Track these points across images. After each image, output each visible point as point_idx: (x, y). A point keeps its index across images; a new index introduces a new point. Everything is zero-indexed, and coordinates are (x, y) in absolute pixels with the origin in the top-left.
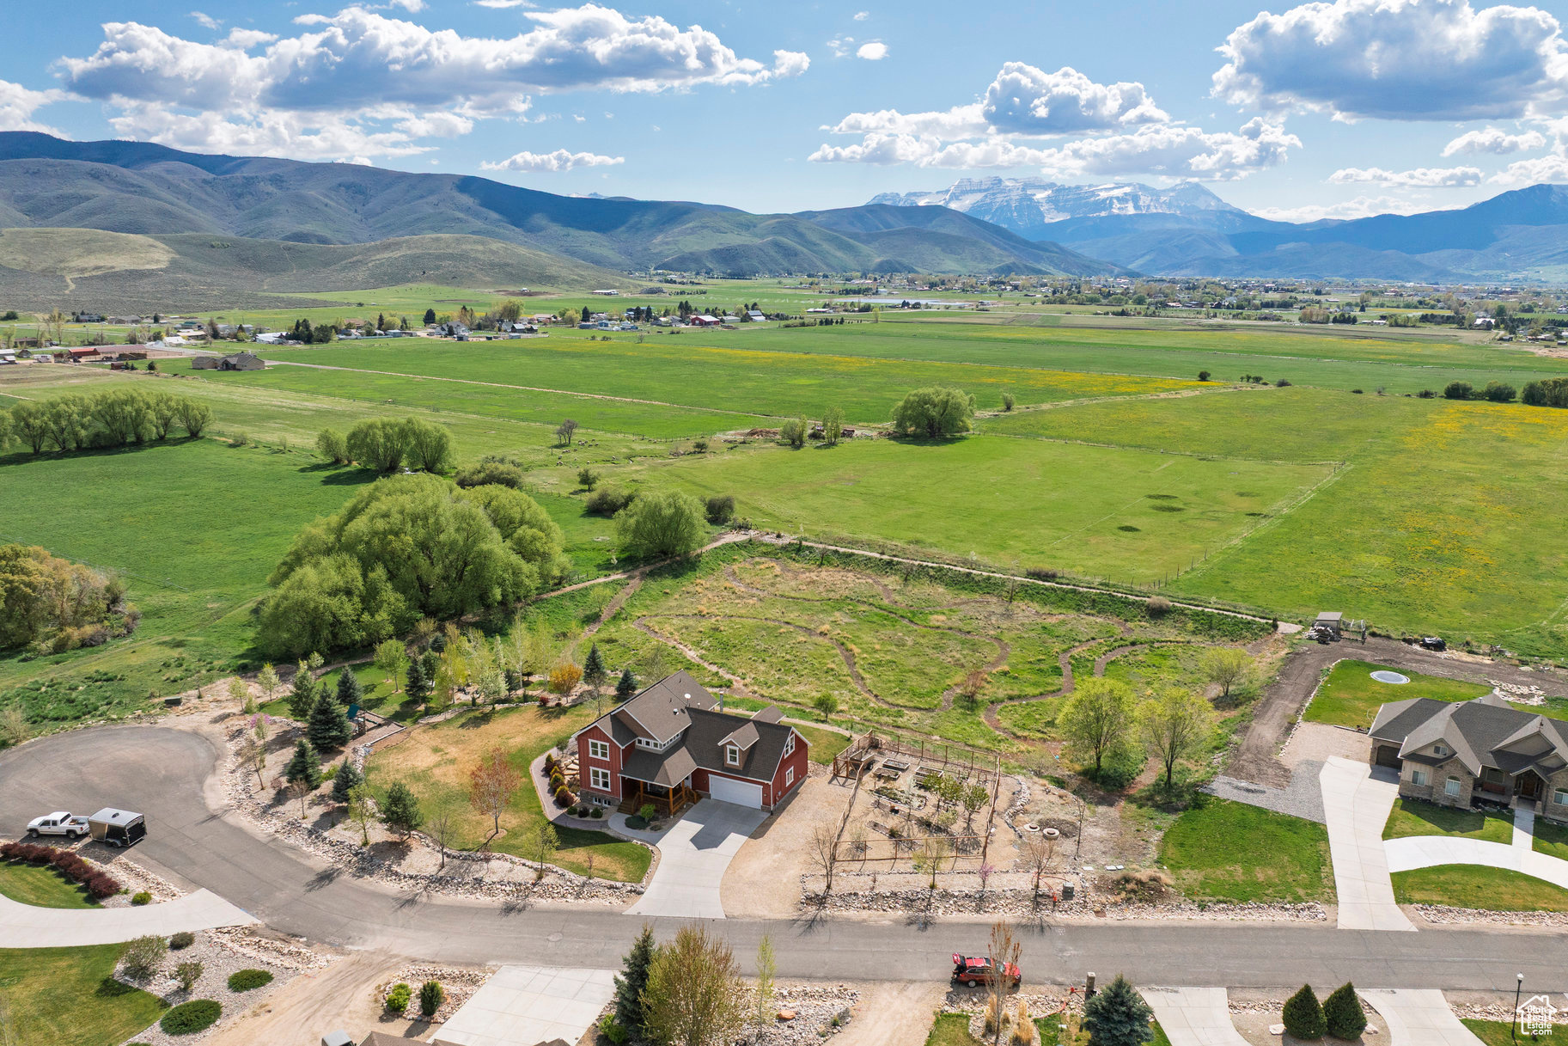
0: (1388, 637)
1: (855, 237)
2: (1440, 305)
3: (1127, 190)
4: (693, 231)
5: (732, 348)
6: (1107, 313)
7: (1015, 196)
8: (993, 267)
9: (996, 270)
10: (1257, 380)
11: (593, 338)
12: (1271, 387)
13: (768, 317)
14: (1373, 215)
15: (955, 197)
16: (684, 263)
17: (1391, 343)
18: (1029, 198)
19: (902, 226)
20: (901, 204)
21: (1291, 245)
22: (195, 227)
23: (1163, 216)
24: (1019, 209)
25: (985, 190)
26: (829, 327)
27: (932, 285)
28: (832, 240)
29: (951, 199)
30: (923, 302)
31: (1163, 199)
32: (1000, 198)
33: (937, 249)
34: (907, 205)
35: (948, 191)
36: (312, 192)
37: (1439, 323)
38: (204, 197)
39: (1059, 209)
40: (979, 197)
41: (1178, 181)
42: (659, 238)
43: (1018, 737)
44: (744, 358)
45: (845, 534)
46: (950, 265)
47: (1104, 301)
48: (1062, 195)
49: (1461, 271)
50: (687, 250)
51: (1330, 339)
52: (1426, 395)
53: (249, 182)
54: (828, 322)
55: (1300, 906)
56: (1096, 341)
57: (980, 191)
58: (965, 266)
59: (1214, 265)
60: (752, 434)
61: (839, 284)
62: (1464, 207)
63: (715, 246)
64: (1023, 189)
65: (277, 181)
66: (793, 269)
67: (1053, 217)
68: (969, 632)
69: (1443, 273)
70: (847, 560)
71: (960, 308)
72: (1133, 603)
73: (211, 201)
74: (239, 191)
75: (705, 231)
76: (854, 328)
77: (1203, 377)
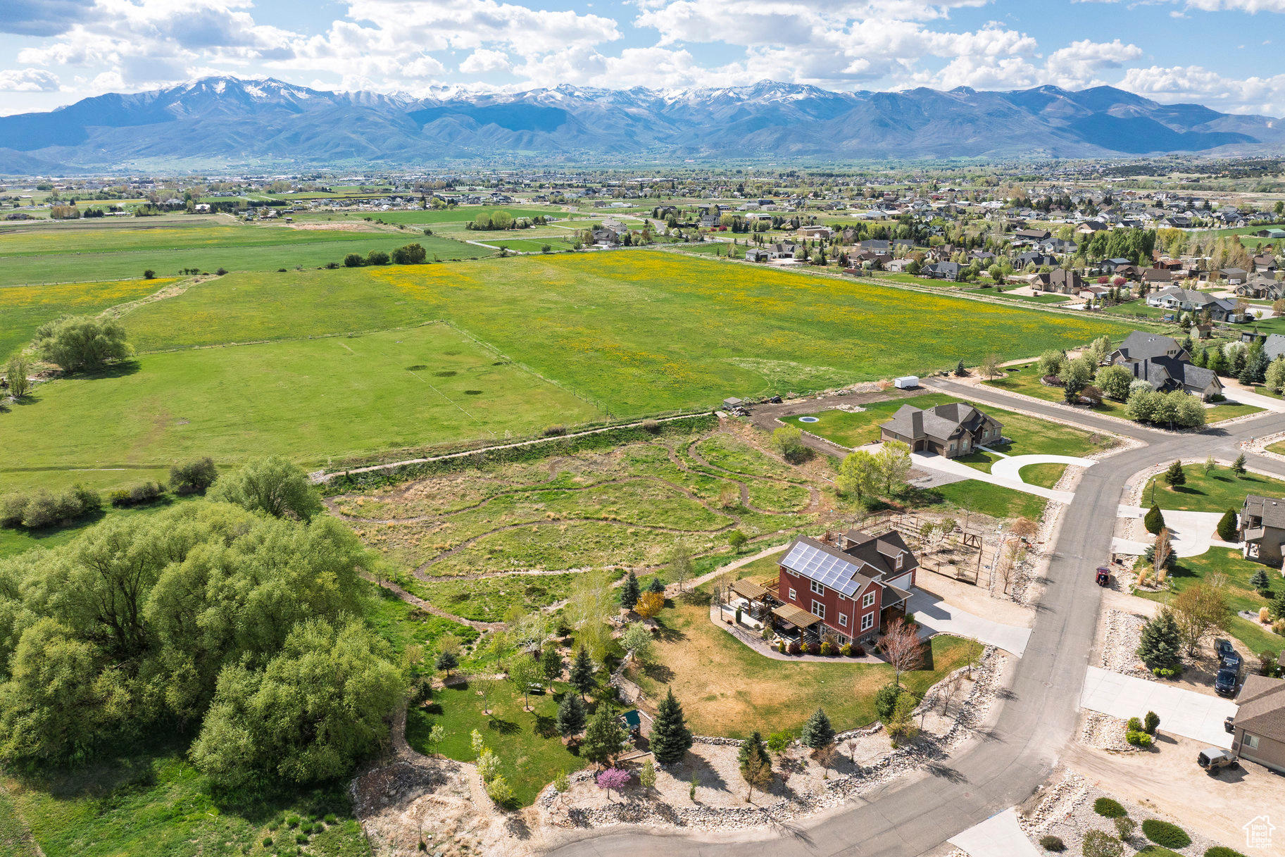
10: (195, 272)
52: (332, 266)
55: (1048, 504)
70: (407, 473)
77: (149, 275)
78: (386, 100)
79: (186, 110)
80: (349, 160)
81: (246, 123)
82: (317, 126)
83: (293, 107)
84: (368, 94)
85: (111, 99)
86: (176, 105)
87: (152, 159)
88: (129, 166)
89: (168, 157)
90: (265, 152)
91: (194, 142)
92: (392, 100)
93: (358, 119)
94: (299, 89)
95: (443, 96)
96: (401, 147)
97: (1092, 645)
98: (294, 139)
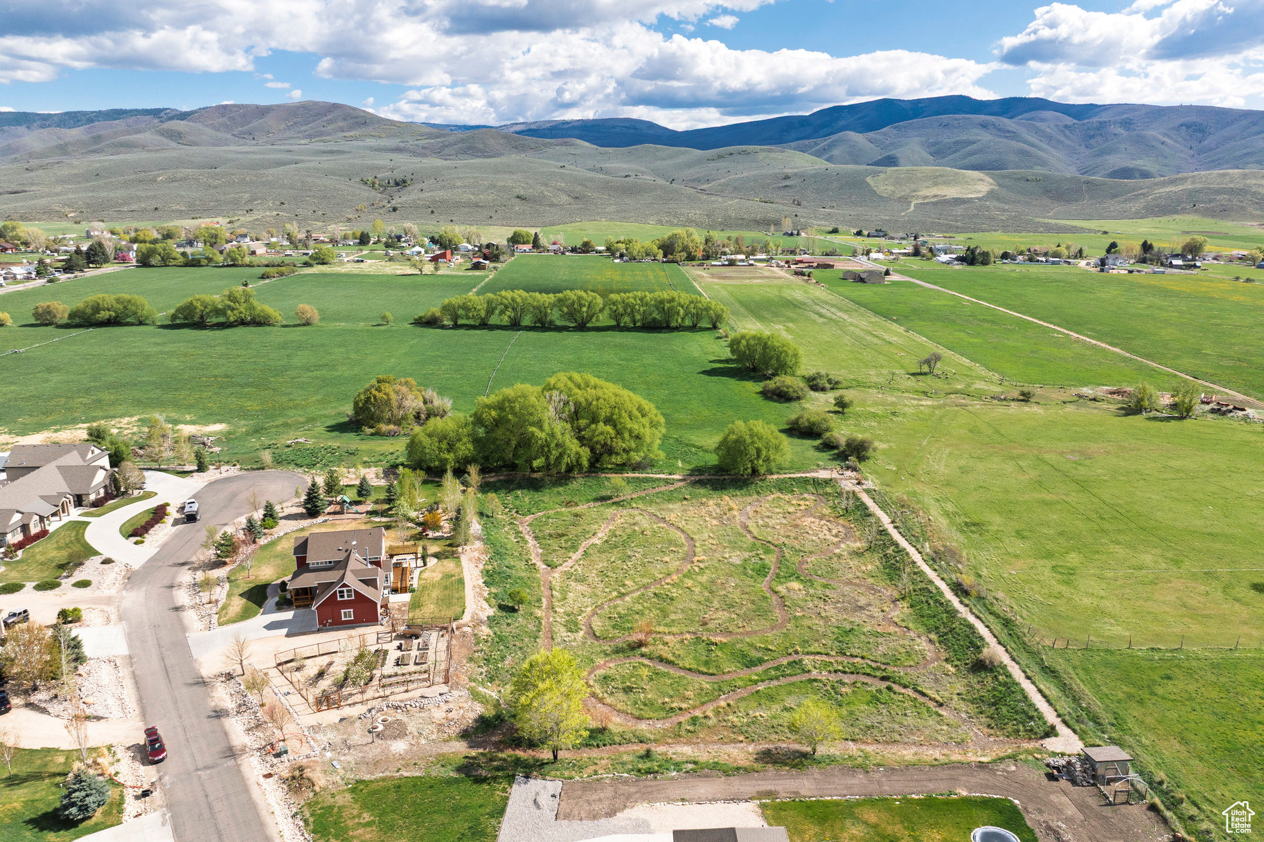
22: (1043, 163)
36: (1153, 133)
38: (1063, 139)
53: (1102, 125)
60: (1115, 392)
65: (1127, 124)
73: (1067, 142)
74: (1092, 133)
97: (133, 673)
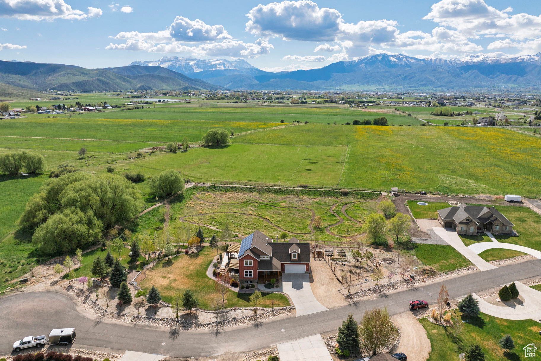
0: (410, 193)
1: (129, 77)
2: (325, 97)
3: (221, 61)
4: (64, 75)
5: (111, 119)
6: (231, 103)
7: (183, 63)
8: (181, 87)
9: (182, 89)
10: (298, 122)
11: (49, 117)
12: (303, 124)
13: (113, 107)
14: (296, 70)
15: (162, 63)
16: (61, 87)
17: (322, 109)
18: (188, 64)
19: (146, 73)
20: (142, 65)
21: (274, 80)
23: (233, 70)
24: (185, 67)
25: (172, 61)
26: (138, 110)
27: (164, 94)
28: (120, 78)
29: (161, 64)
30: (166, 100)
31: (233, 64)
32: (178, 64)
33: (160, 81)
34: (144, 65)
35: (159, 61)
37: (329, 103)
39: (199, 68)
40: (170, 63)
41: (237, 59)
42: (50, 78)
43: (343, 237)
44: (119, 122)
45: (223, 180)
46: (166, 87)
47: (226, 98)
48: (199, 63)
49: (323, 87)
50: (62, 82)
51: (304, 108)
52: (348, 124)
54: (138, 108)
55: (468, 268)
56: (235, 111)
57: (171, 61)
58: (171, 87)
59: (252, 86)
60: (154, 148)
61: (129, 95)
62: (321, 68)
63: (74, 81)
64: (186, 61)
66: (107, 89)
67: (197, 70)
68: (296, 207)
69: (318, 88)
70: (235, 189)
71: (180, 102)
72: (336, 192)
75: (69, 75)
76: (147, 110)
77: (282, 122)
78: (448, 62)
79: (366, 67)
80: (426, 87)
81: (387, 72)
82: (415, 73)
83: (407, 65)
84: (440, 60)
85: (341, 63)
86: (362, 65)
87: (350, 85)
88: (341, 88)
89: (356, 85)
90: (392, 84)
91: (367, 79)
92: (450, 62)
93: (433, 70)
94: (411, 58)
95: (475, 60)
96: (450, 82)
98: (405, 78)
